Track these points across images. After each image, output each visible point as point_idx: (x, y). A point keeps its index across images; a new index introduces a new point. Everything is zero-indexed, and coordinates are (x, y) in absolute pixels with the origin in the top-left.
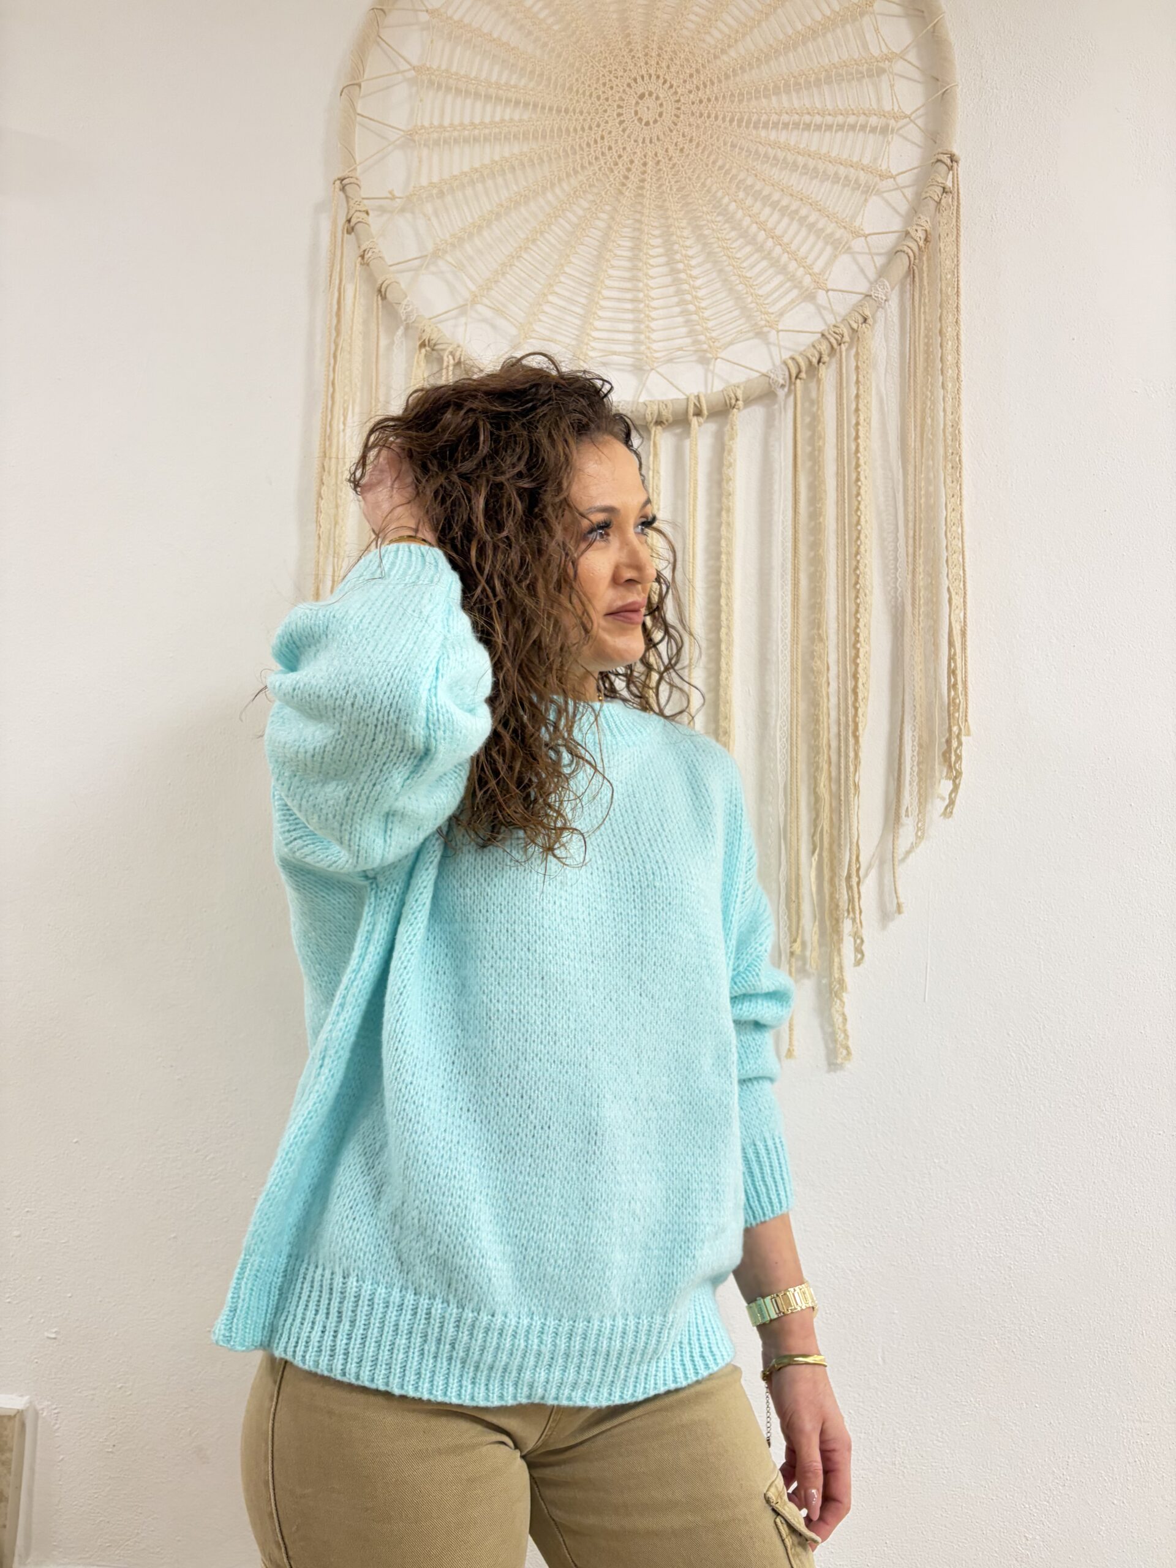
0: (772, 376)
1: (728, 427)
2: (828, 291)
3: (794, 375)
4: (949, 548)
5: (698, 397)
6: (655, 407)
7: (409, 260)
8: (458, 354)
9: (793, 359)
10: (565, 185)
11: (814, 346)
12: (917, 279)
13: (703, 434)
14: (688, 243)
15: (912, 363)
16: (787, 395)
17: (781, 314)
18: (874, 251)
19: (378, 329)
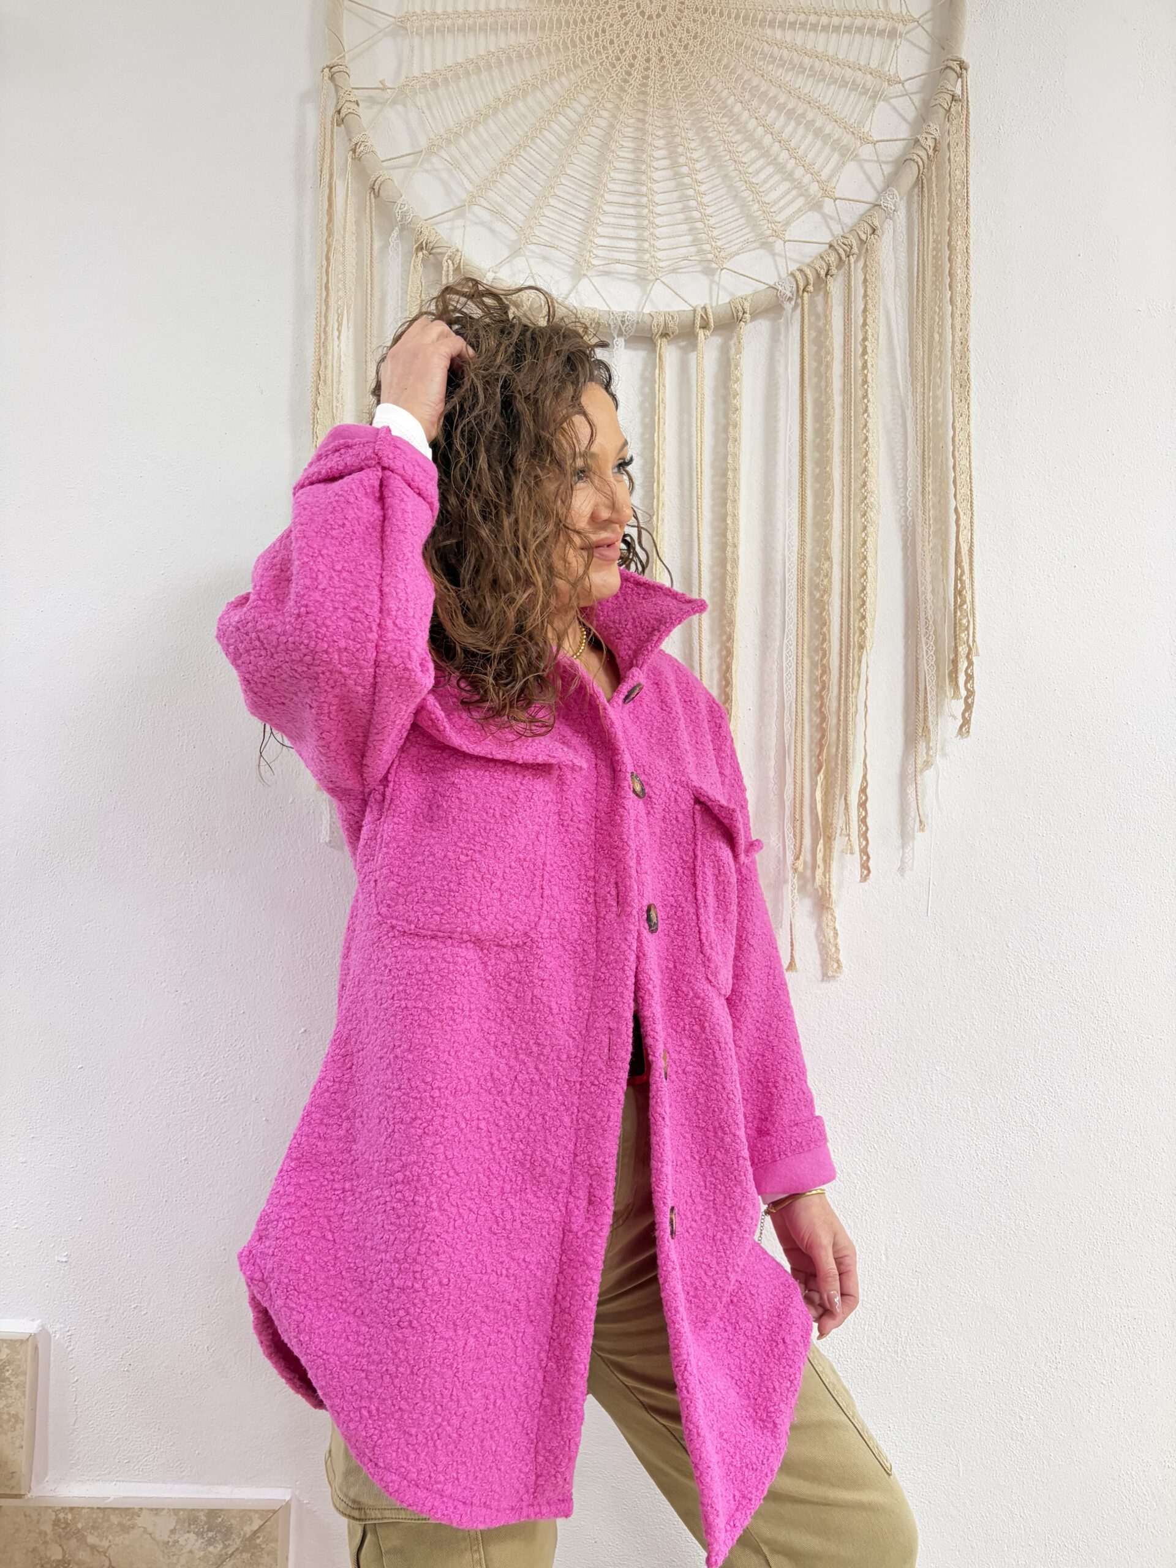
0: (780, 288)
1: (735, 340)
2: (836, 199)
3: (802, 288)
4: (958, 469)
5: (705, 309)
6: (662, 319)
7: (403, 156)
8: (457, 258)
9: (801, 270)
10: (563, 79)
11: (822, 257)
12: (925, 190)
13: (709, 346)
14: (693, 145)
15: (920, 280)
16: (794, 309)
17: (787, 223)
18: (883, 159)
19: (371, 229)
